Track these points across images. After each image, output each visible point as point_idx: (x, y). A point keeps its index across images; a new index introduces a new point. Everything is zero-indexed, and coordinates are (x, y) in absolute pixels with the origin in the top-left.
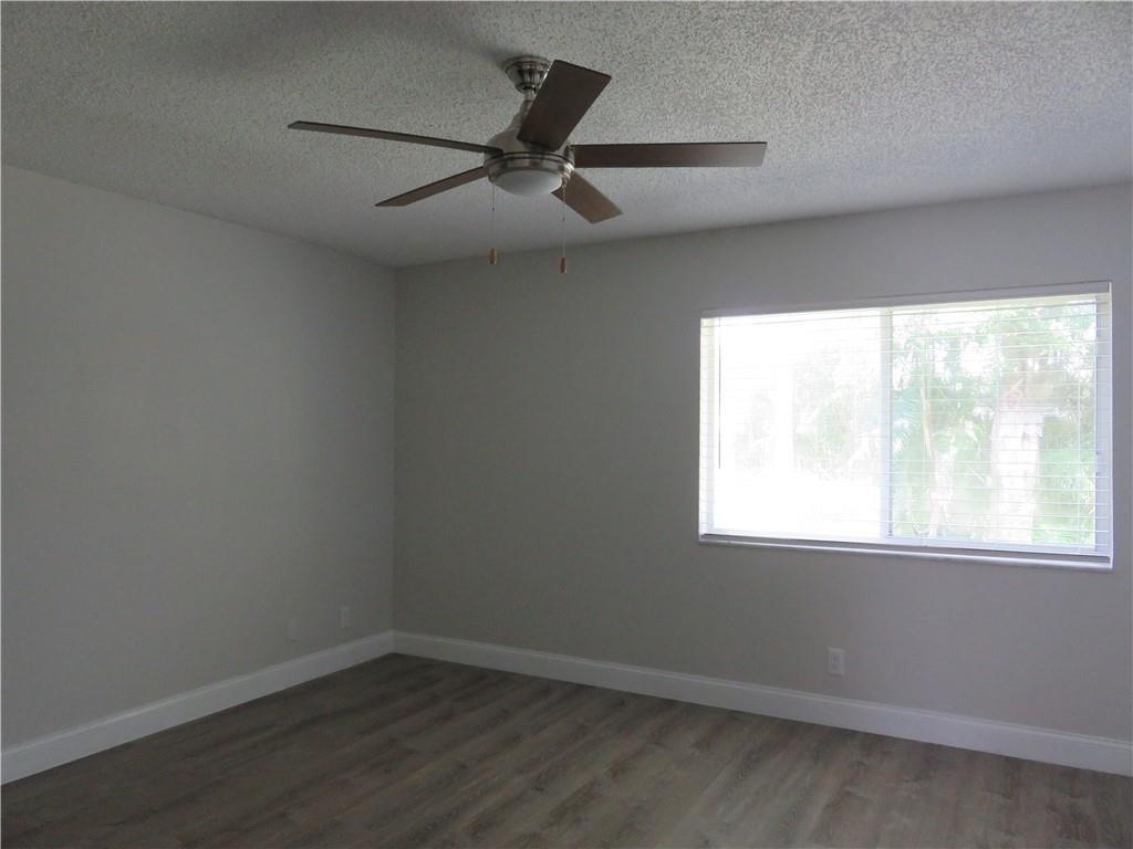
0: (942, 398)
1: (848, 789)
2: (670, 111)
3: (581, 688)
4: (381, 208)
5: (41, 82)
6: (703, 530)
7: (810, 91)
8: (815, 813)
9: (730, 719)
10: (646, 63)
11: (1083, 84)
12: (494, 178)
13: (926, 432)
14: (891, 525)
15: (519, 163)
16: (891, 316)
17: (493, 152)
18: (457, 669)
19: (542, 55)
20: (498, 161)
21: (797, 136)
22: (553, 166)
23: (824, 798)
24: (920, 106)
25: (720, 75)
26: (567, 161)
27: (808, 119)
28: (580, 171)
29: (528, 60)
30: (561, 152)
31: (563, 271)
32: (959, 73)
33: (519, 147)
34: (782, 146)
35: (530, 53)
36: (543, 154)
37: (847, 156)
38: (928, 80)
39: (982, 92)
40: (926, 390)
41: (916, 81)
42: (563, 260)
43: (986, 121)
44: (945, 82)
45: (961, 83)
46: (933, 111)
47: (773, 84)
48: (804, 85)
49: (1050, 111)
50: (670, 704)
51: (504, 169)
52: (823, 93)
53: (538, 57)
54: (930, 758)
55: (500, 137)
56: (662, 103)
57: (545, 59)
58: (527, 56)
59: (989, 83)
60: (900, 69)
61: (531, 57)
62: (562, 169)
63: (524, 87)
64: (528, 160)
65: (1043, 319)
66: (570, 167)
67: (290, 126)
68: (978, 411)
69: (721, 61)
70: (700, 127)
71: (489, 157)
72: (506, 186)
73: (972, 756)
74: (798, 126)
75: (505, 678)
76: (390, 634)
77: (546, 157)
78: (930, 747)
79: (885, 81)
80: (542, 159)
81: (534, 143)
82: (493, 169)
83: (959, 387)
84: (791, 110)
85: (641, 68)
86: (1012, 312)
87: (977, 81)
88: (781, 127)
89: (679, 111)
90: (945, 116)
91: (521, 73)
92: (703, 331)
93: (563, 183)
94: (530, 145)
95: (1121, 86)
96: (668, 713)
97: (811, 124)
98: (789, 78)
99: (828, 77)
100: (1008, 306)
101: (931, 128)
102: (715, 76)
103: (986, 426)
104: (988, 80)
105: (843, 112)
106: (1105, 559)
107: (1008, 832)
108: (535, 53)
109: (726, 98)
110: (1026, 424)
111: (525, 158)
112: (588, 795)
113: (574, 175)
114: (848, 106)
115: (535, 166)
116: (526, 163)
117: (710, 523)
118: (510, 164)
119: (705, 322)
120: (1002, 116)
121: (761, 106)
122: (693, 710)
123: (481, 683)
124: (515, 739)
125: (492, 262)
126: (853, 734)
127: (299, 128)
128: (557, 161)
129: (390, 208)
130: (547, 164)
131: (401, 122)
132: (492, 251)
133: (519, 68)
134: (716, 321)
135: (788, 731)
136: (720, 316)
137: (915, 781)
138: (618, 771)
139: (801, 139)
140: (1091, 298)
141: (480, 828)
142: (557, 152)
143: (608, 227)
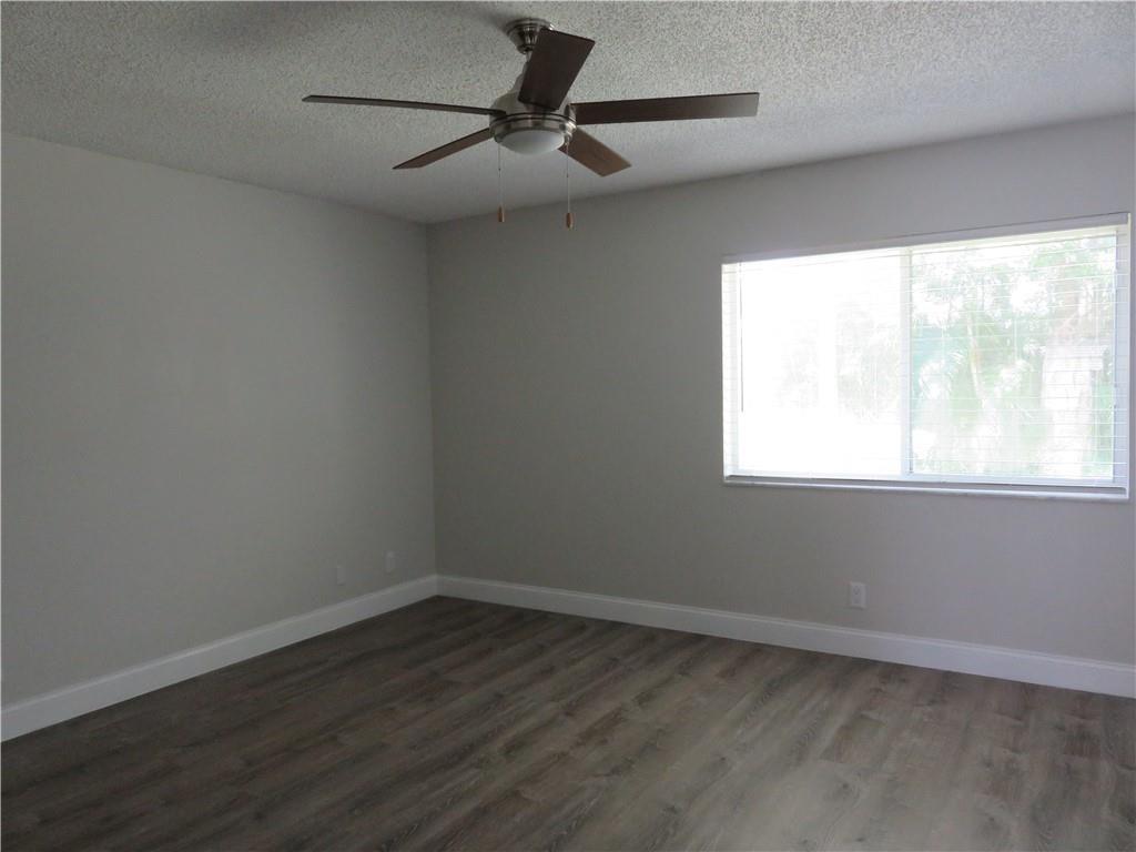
0: (990, 334)
1: (864, 713)
2: (672, 62)
3: (615, 625)
4: (398, 170)
5: (78, 66)
6: (728, 472)
7: (807, 38)
8: (830, 733)
9: (755, 651)
10: (642, 20)
11: (1081, 17)
12: (500, 138)
13: (974, 370)
14: (911, 462)
15: (522, 124)
16: (911, 256)
17: (497, 114)
18: (496, 609)
19: (541, 17)
20: (504, 123)
21: (800, 81)
22: (555, 125)
23: (840, 720)
24: (919, 47)
25: (715, 27)
26: (568, 119)
27: (809, 64)
28: (584, 128)
29: (528, 22)
30: (561, 111)
31: (568, 226)
32: (953, 12)
33: (521, 108)
34: (788, 91)
35: (528, 16)
36: (545, 114)
37: (854, 98)
38: (923, 22)
39: (980, 29)
40: (973, 328)
41: (910, 22)
42: (568, 216)
43: (989, 58)
44: (941, 22)
45: (957, 22)
46: (934, 51)
47: (769, 32)
48: (800, 33)
49: (1052, 45)
50: (699, 638)
51: (509, 130)
52: (820, 39)
53: (537, 19)
54: (947, 685)
55: (502, 99)
56: (663, 56)
57: (544, 21)
58: (526, 19)
59: (986, 21)
60: (893, 13)
61: (531, 19)
62: (563, 128)
63: (523, 48)
64: (530, 121)
65: (1092, 250)
66: (571, 125)
67: (304, 100)
68: (1029, 348)
69: (715, 14)
70: (703, 77)
71: (494, 118)
72: (510, 146)
73: (989, 682)
74: (801, 71)
75: (542, 617)
76: (434, 578)
77: (548, 117)
78: (948, 675)
79: (880, 25)
80: (544, 119)
81: (536, 104)
82: (499, 130)
83: (1008, 324)
84: (790, 57)
85: (636, 24)
86: (1058, 245)
87: (973, 19)
88: (784, 73)
89: (681, 63)
90: (947, 55)
91: (522, 35)
92: (725, 277)
93: (566, 141)
94: (531, 106)
95: (1121, 16)
96: (696, 645)
97: (813, 68)
98: (784, 26)
99: (823, 23)
100: (1053, 239)
101: (935, 67)
102: (711, 27)
103: (1037, 361)
104: (984, 17)
105: (843, 55)
106: (1121, 490)
107: (1015, 750)
108: (534, 15)
109: (725, 49)
110: (1079, 358)
111: (527, 118)
112: (615, 719)
113: (577, 133)
114: (847, 50)
115: (537, 126)
116: (530, 123)
117: (735, 465)
118: (513, 125)
119: (726, 268)
120: (1005, 51)
121: (760, 54)
122: (721, 644)
123: (519, 621)
124: (549, 671)
125: (500, 220)
126: (874, 663)
127: (312, 101)
128: (560, 121)
129: (406, 170)
130: (549, 124)
131: (415, 86)
132: (500, 210)
133: (521, 30)
134: (737, 266)
135: (810, 662)
136: (741, 261)
137: (929, 705)
138: (645, 699)
139: (805, 83)
140: (1111, 230)
141: (512, 748)
142: (557, 112)
143: (618, 179)
